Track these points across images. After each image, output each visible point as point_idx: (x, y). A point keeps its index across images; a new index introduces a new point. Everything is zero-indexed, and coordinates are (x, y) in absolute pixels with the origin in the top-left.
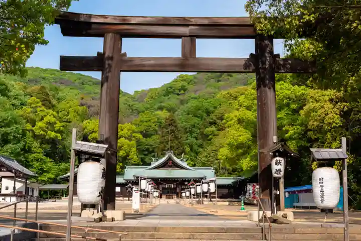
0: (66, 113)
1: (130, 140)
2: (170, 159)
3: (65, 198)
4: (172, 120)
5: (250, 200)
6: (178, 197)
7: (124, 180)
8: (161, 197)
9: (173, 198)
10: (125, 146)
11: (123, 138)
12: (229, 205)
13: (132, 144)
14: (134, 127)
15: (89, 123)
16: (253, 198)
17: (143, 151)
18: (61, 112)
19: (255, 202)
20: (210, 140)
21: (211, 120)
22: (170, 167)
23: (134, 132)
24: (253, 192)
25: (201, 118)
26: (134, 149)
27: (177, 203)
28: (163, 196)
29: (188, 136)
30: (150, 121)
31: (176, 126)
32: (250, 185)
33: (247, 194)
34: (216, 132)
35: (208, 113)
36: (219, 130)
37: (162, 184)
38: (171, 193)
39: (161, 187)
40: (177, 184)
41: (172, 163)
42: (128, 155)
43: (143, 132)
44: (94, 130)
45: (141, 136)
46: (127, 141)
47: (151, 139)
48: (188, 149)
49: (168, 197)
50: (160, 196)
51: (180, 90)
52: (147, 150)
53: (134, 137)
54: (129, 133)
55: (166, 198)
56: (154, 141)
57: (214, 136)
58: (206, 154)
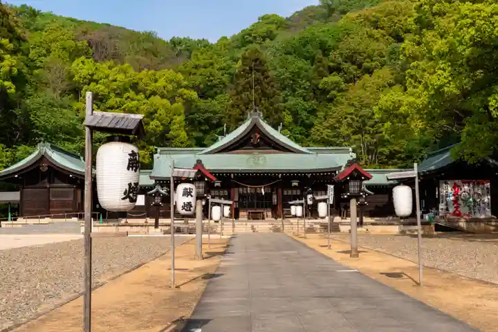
0: (44, 52)
1: (172, 100)
2: (255, 128)
3: (10, 222)
4: (256, 60)
5: (449, 220)
6: (276, 216)
7: (151, 178)
8: (237, 217)
9: (263, 218)
10: (161, 111)
11: (158, 97)
12: (403, 233)
13: (176, 109)
14: (180, 76)
15: (83, 62)
16: (454, 214)
17: (200, 123)
18: (33, 48)
19: (462, 224)
20: (331, 100)
21: (331, 64)
22: (257, 146)
23: (180, 86)
24: (455, 201)
25: (312, 60)
26: (180, 119)
27: (277, 230)
28: (241, 213)
29: (287, 96)
30: (212, 64)
31: (263, 73)
32: (446, 183)
33: (442, 206)
34: (343, 86)
35: (325, 50)
36: (347, 81)
37: (238, 186)
38: (258, 207)
39: (236, 193)
40: (271, 186)
41: (260, 138)
42: (167, 130)
43: (198, 87)
44: (95, 77)
45: (194, 95)
46: (165, 101)
47: (215, 102)
48: (288, 119)
49: (254, 217)
50: (235, 215)
51: (264, 38)
52: (208, 121)
53: (181, 96)
54: (170, 87)
55: (249, 219)
56: (221, 103)
57: (339, 91)
58: (332, 121)
